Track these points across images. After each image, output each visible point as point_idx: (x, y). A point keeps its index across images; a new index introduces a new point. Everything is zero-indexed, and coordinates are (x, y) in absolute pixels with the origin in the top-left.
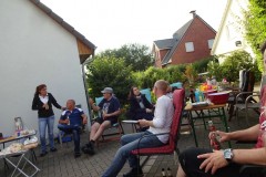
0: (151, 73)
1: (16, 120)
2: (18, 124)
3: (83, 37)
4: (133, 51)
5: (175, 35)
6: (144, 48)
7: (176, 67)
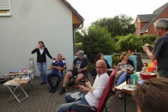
0: (129, 39)
1: (30, 59)
2: (31, 62)
3: (76, 12)
6: (130, 19)
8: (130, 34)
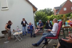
0: (53, 17)
2: (18, 28)
4: (48, 10)
5: (61, 5)
6: (51, 9)
7: (60, 15)
8: (53, 15)
